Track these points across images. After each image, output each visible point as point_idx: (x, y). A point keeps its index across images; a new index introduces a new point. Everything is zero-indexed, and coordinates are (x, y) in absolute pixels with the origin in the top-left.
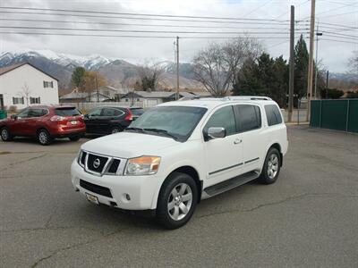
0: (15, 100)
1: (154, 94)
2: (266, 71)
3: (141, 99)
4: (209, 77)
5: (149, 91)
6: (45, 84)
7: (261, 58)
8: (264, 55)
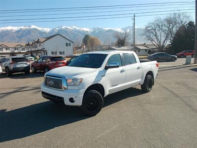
0: (53, 53)
1: (123, 48)
4: (155, 37)
5: (120, 47)
6: (67, 45)
7: (188, 24)
8: (190, 22)
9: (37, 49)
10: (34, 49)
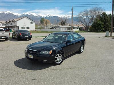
0: (22, 28)
1: (64, 26)
2: (104, 18)
3: (60, 28)
4: (83, 21)
5: (63, 26)
6: (31, 23)
7: (103, 14)
8: (104, 13)
9: (12, 25)
10: (10, 25)
